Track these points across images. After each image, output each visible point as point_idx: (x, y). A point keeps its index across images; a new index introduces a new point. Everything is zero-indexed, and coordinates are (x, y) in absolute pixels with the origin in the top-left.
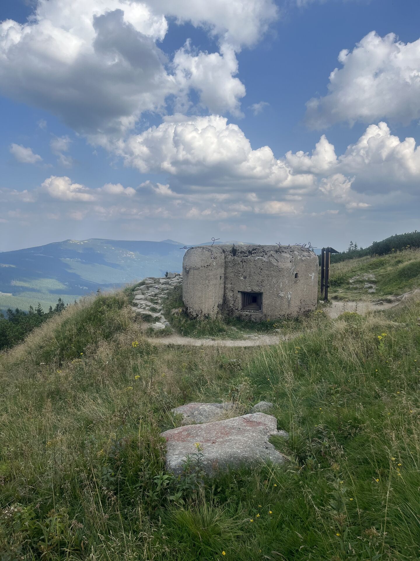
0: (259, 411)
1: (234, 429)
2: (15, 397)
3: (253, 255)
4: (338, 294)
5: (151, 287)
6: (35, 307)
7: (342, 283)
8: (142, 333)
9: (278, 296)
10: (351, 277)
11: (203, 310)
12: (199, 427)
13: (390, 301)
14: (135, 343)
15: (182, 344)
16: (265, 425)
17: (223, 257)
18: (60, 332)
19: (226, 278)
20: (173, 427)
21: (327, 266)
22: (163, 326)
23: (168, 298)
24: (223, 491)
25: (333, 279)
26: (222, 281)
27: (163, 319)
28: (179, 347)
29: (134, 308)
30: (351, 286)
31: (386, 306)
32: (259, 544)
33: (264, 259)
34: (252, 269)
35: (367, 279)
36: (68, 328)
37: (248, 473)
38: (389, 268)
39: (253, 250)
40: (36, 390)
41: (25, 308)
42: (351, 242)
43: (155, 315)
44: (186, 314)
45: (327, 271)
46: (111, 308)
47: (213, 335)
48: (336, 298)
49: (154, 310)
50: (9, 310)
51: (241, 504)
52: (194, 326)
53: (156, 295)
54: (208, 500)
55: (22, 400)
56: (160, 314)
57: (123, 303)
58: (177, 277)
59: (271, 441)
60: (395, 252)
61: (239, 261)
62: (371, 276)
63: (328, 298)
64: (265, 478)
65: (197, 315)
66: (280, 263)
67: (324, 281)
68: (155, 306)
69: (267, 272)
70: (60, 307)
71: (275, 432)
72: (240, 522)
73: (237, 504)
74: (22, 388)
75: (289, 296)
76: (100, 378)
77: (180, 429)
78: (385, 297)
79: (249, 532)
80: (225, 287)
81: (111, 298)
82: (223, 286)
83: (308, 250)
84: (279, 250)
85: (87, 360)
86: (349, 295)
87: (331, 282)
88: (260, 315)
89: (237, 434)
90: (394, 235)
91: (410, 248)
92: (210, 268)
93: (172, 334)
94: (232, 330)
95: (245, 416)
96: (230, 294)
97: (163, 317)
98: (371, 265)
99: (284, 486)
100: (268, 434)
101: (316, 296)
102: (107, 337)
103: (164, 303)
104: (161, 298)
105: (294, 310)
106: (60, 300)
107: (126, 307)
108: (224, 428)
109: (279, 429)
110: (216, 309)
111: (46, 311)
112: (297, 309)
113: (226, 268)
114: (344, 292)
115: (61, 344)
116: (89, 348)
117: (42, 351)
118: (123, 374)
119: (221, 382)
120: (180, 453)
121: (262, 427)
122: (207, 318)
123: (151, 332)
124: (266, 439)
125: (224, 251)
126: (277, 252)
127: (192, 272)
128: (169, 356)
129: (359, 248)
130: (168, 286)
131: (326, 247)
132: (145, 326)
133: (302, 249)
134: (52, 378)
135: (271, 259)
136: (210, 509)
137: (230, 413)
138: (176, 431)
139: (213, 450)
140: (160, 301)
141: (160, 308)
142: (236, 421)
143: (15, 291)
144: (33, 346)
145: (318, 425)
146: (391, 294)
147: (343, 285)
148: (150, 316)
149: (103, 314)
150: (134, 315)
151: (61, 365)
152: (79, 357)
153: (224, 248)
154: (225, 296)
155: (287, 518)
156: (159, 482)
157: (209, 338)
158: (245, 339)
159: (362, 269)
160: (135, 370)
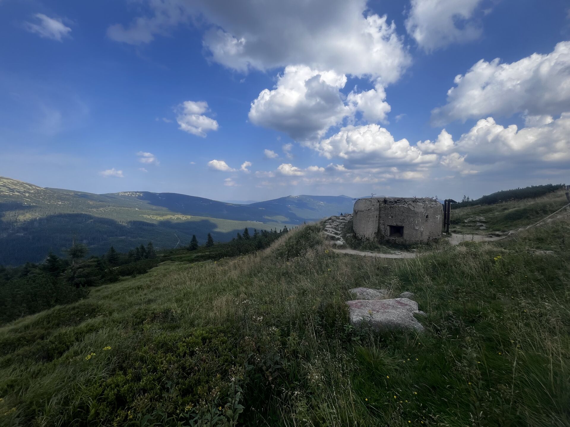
0: (405, 297)
1: (390, 305)
2: (267, 274)
3: (398, 204)
4: (457, 229)
5: (335, 221)
6: (274, 230)
7: (459, 222)
8: (330, 246)
9: (414, 229)
10: (466, 219)
11: (366, 235)
12: (368, 302)
13: (498, 236)
14: (327, 251)
15: (353, 254)
16: (410, 306)
17: (378, 205)
18: (287, 243)
19: (380, 217)
20: (351, 300)
21: (449, 211)
22: (342, 243)
23: (344, 228)
24: (385, 341)
25: (453, 220)
26: (377, 219)
27: (342, 239)
28: (351, 255)
29: (326, 232)
30: (466, 224)
31: (495, 239)
32: (410, 377)
33: (405, 206)
34: (397, 212)
35: (478, 220)
36: (291, 241)
37: (401, 333)
38: (497, 213)
39: (398, 200)
40: (277, 271)
41: (268, 229)
42: (465, 196)
43: (337, 237)
44: (355, 237)
45: (449, 214)
46: (313, 231)
47: (372, 250)
48: (455, 232)
49: (336, 234)
50: (262, 231)
51: (396, 351)
52: (360, 244)
53: (337, 226)
54: (376, 344)
55: (270, 275)
56: (340, 236)
57: (320, 229)
58: (350, 216)
59: (414, 316)
60: (502, 202)
61: (389, 207)
62: (482, 218)
63: (449, 231)
64: (413, 338)
65: (362, 238)
66: (416, 209)
67: (446, 221)
68: (337, 231)
69: (407, 214)
70: (286, 231)
71: (417, 312)
72: (396, 361)
73: (394, 350)
74: (270, 269)
75: (422, 229)
76: (308, 268)
77: (356, 301)
78: (493, 232)
79: (403, 368)
80: (379, 222)
81: (314, 226)
82: (378, 222)
83: (435, 201)
84: (415, 201)
85: (301, 258)
86: (465, 230)
87: (451, 221)
88: (402, 240)
89: (392, 309)
90: (500, 191)
91: (514, 200)
92: (370, 211)
93: (347, 248)
94: (383, 247)
95: (396, 299)
96: (382, 227)
97: (341, 238)
98: (481, 211)
99: (425, 345)
100: (413, 312)
101: (441, 230)
102: (312, 246)
103: (342, 230)
104: (340, 227)
105: (425, 238)
106: (285, 226)
107: (321, 231)
108: (384, 304)
109: (419, 310)
110: (373, 235)
111: (278, 232)
112: (427, 237)
113: (380, 211)
114: (461, 228)
115: (288, 249)
116: (302, 252)
117: (278, 252)
118: (321, 267)
119: (378, 277)
120: (358, 315)
121: (408, 307)
122: (368, 240)
123: (335, 246)
124: (411, 314)
125: (379, 201)
126: (414, 202)
127: (359, 213)
128: (346, 260)
129: (470, 200)
130: (344, 221)
131: (448, 199)
132: (332, 242)
133: (431, 200)
134: (284, 266)
135: (410, 206)
136: (378, 350)
137: (386, 296)
138: (354, 302)
139: (377, 316)
140: (339, 229)
141: (340, 233)
142: (391, 301)
143: (265, 221)
144: (274, 249)
145: (448, 311)
146: (498, 230)
147: (460, 224)
148: (334, 237)
149: (309, 235)
150: (326, 236)
151: (288, 260)
152: (297, 256)
153: (379, 199)
154: (379, 228)
155: (429, 365)
156: (347, 329)
157: (369, 252)
158: (392, 254)
159: (474, 214)
160: (327, 266)
